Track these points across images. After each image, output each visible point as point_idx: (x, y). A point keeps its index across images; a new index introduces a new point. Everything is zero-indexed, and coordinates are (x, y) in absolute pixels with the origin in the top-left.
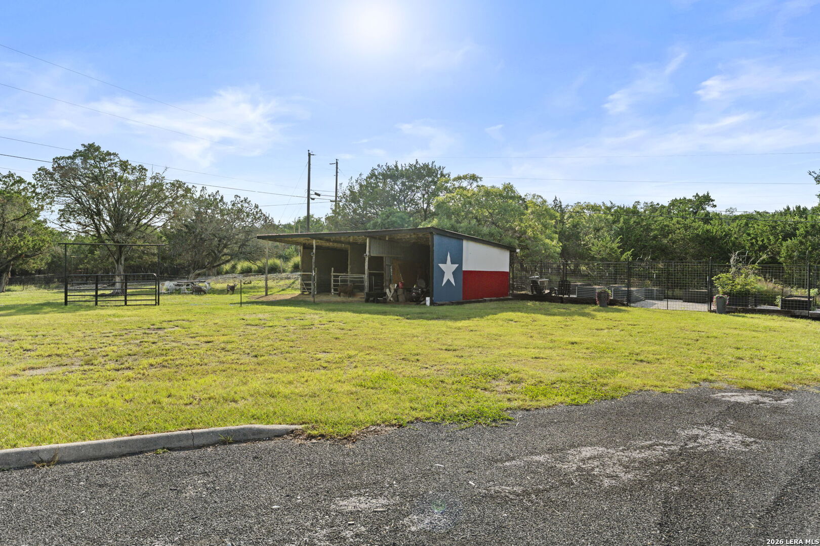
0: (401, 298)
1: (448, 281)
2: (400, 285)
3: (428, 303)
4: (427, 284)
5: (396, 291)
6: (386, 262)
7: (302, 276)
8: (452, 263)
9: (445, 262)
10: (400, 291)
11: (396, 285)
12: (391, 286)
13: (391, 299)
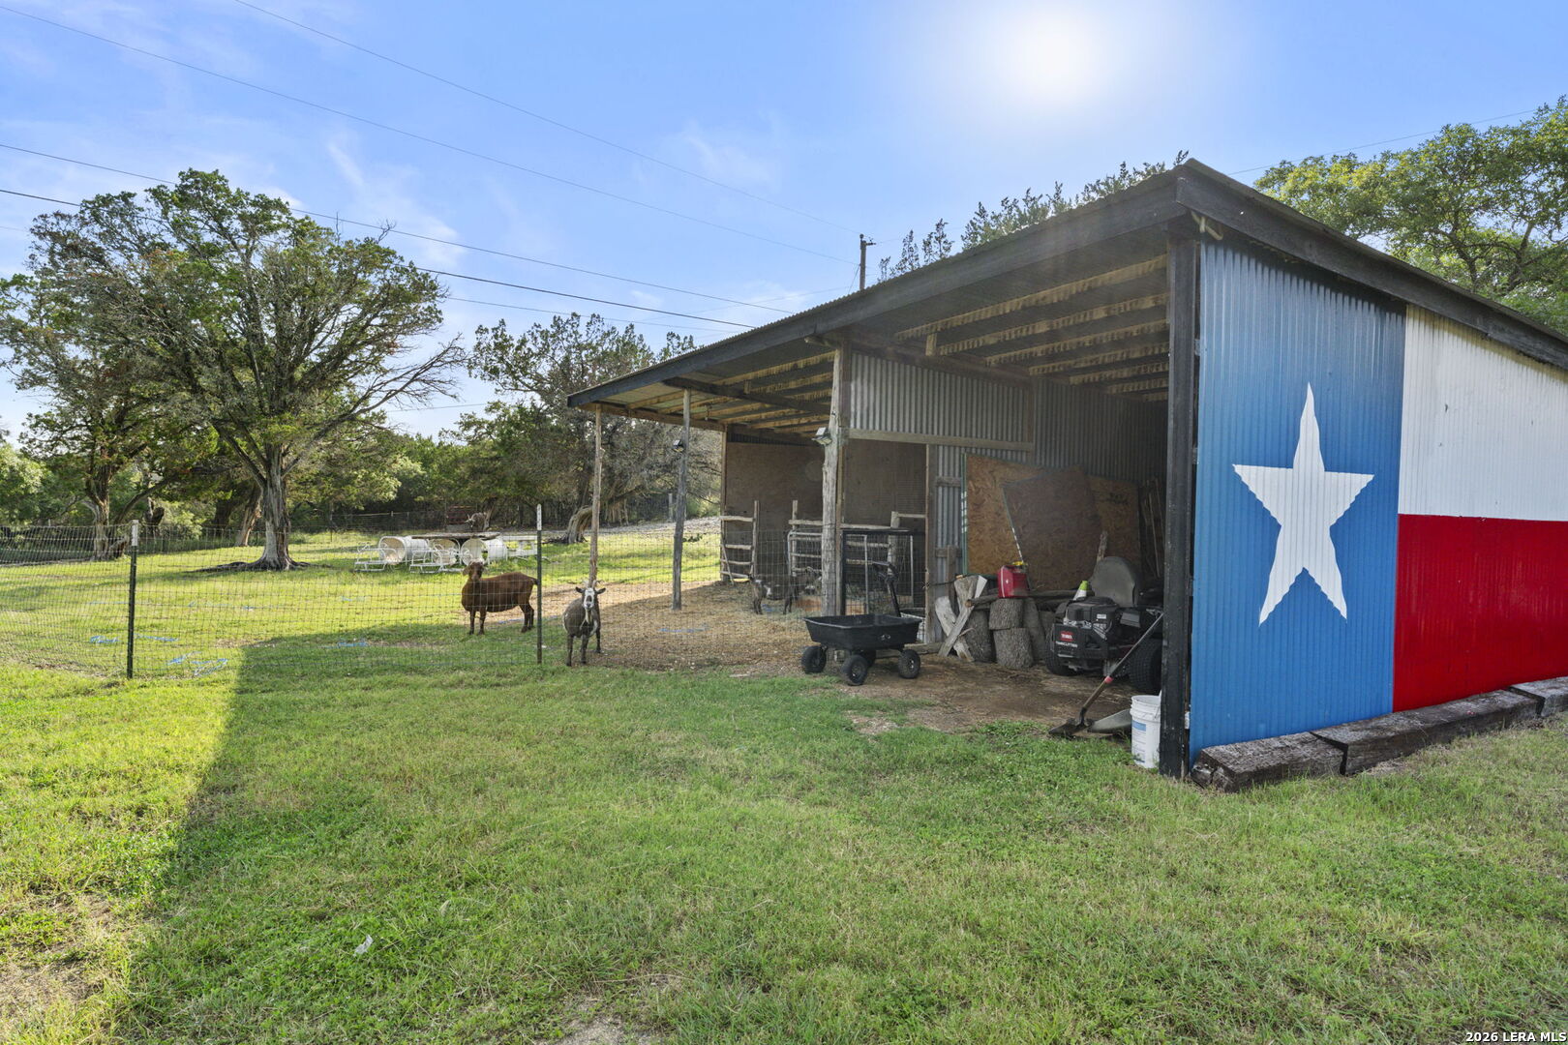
0: (1010, 648)
1: (1304, 582)
2: (1005, 581)
3: (1146, 744)
4: (1151, 592)
5: (981, 609)
6: (944, 467)
7: (726, 525)
8: (1329, 467)
9: (1283, 457)
10: (1004, 613)
11: (982, 582)
12: (958, 585)
13: (960, 648)
